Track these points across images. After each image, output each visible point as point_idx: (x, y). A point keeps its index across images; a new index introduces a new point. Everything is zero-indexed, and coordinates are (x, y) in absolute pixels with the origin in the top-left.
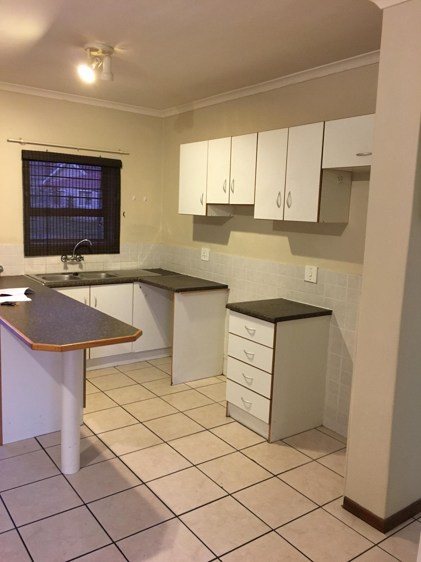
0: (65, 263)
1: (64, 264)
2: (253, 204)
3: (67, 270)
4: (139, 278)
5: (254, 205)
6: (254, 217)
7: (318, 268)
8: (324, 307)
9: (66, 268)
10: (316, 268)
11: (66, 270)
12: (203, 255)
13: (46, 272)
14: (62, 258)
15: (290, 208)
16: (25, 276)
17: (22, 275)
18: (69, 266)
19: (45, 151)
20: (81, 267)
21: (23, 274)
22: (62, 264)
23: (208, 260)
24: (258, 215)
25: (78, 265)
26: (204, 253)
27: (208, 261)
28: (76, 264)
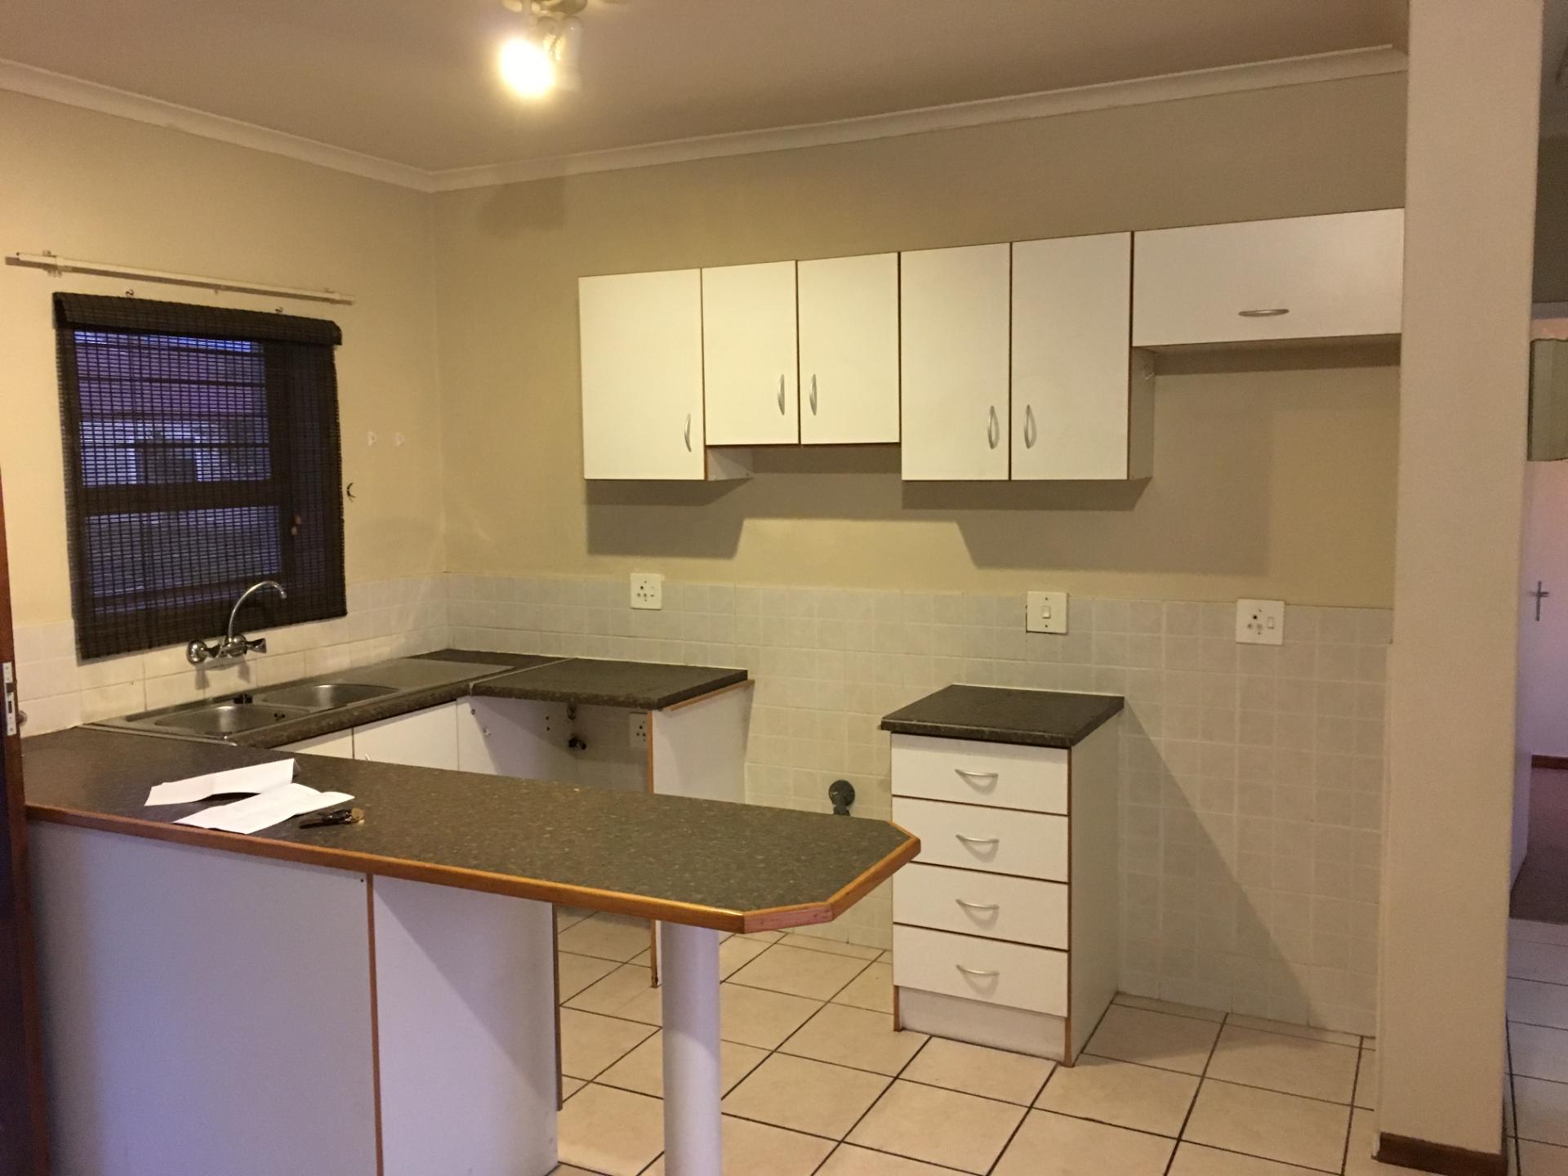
0: (200, 665)
1: (198, 670)
2: (897, 440)
3: (207, 690)
4: (471, 685)
5: (898, 445)
6: (901, 476)
7: (1068, 596)
8: (1097, 690)
9: (202, 683)
10: (1063, 595)
11: (201, 691)
12: (639, 595)
13: (146, 706)
14: (189, 652)
15: (1031, 449)
16: (86, 727)
17: (76, 727)
18: (209, 673)
19: (122, 295)
20: (245, 673)
21: (78, 723)
22: (192, 673)
23: (658, 606)
24: (913, 468)
25: (235, 669)
26: (642, 588)
27: (659, 610)
28: (231, 665)
